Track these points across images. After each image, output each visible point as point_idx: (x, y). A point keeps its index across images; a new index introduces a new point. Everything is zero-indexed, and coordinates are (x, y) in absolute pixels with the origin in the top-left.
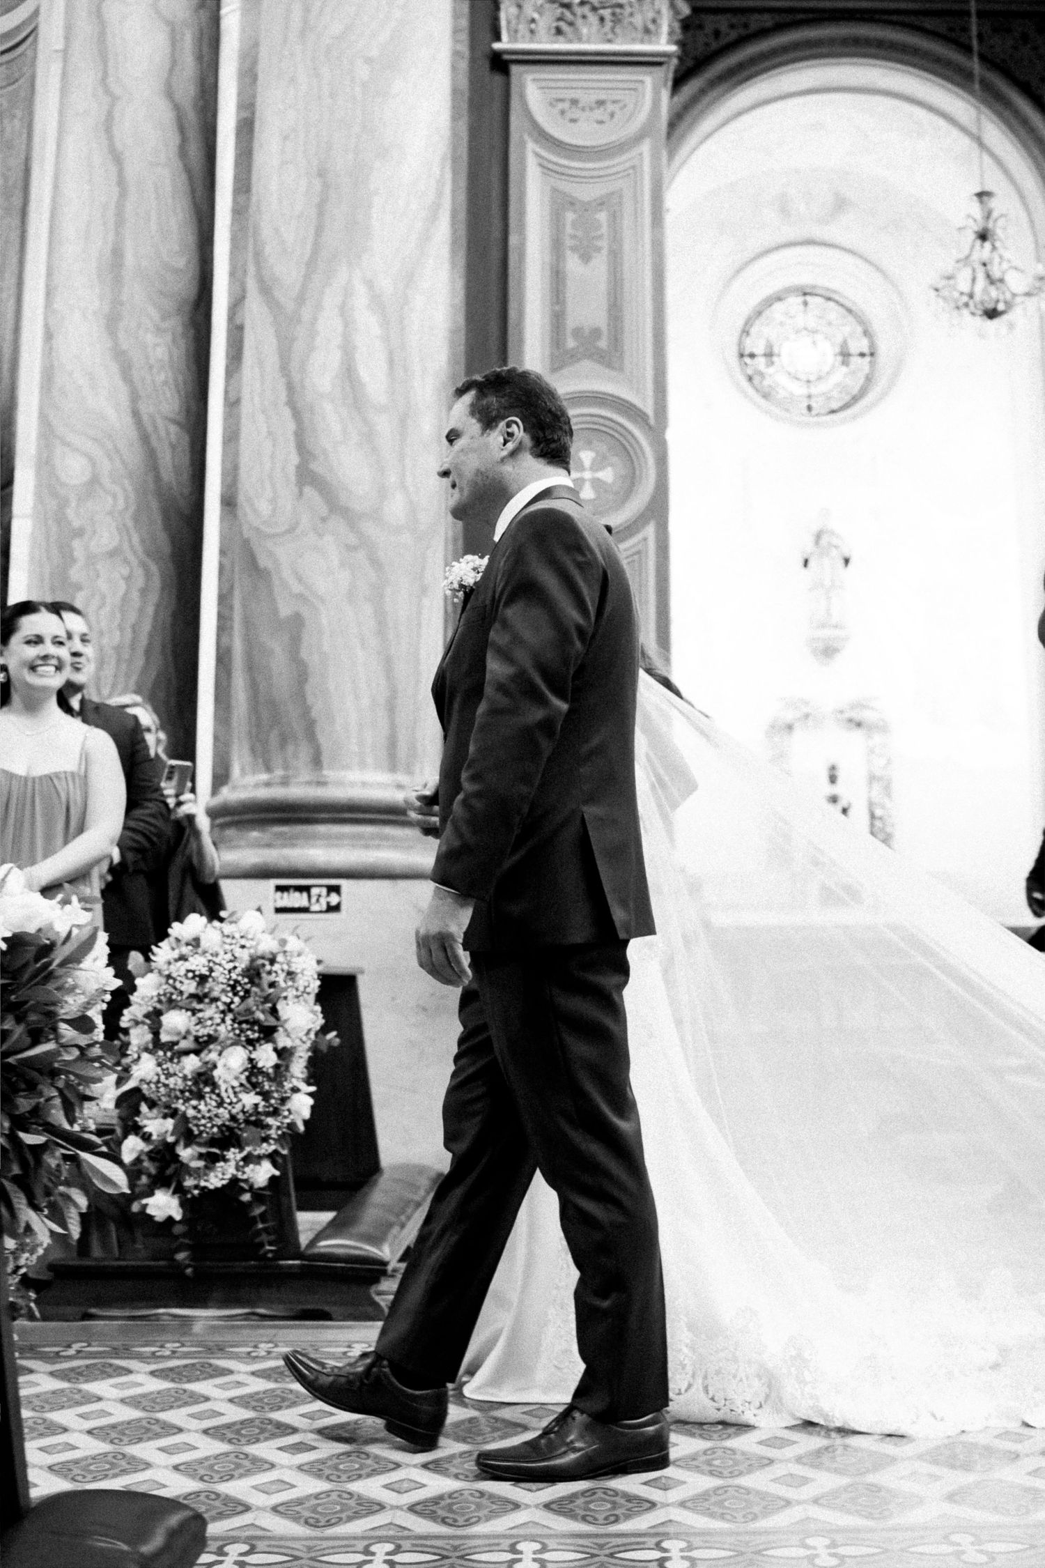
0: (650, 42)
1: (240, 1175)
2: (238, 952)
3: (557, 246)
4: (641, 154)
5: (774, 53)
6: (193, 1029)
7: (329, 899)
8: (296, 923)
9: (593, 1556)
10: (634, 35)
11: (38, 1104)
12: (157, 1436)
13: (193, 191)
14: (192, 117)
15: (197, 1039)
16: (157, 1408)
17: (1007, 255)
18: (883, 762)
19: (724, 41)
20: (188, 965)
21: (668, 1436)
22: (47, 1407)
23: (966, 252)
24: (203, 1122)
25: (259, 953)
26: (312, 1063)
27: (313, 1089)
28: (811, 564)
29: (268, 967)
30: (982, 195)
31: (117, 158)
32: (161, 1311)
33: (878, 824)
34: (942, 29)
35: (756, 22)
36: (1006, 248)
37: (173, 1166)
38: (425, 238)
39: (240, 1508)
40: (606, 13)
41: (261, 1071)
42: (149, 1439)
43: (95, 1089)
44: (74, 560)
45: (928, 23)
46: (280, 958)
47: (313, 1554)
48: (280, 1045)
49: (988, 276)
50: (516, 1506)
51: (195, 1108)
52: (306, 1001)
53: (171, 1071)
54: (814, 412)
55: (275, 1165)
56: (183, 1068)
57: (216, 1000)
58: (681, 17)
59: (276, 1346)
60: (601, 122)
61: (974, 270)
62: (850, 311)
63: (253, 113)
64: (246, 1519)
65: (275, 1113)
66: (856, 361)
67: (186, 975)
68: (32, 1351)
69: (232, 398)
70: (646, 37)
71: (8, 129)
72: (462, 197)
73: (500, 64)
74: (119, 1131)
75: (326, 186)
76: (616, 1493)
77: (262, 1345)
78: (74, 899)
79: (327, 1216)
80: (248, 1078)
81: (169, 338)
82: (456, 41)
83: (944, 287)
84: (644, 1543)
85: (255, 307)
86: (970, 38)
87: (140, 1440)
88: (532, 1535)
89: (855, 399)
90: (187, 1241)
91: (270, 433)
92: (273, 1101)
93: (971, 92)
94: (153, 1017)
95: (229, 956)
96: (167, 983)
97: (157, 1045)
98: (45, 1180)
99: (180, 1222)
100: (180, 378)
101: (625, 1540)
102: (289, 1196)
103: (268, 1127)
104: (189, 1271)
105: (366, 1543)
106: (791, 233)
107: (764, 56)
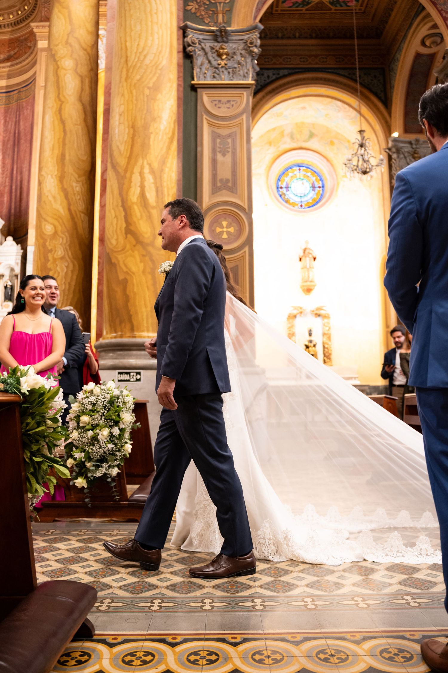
0: (245, 80)
1: (107, 472)
2: (106, 395)
3: (214, 151)
4: (243, 119)
5: (288, 83)
6: (91, 422)
7: (137, 377)
8: (126, 385)
9: (230, 604)
10: (240, 78)
11: (39, 447)
12: (79, 562)
13: (89, 133)
14: (88, 108)
15: (92, 425)
16: (79, 552)
17: (370, 152)
18: (327, 328)
19: (271, 79)
20: (89, 400)
21: (255, 563)
22: (42, 552)
23: (355, 151)
24: (94, 454)
25: (113, 396)
26: (131, 433)
27: (132, 442)
28: (302, 260)
29: (116, 400)
30: (361, 132)
31: (63, 122)
32: (81, 519)
33: (326, 350)
34: (346, 74)
35: (282, 73)
36: (369, 150)
37: (84, 469)
38: (169, 148)
39: (108, 587)
40: (230, 70)
41: (114, 436)
42: (77, 563)
43: (59, 442)
44: (49, 261)
45: (341, 72)
46: (121, 397)
47: (133, 603)
48: (121, 427)
49: (363, 160)
50: (203, 587)
51: (91, 449)
52: (129, 412)
53: (83, 436)
54: (303, 207)
55: (119, 469)
56: (88, 435)
57: (99, 412)
58: (256, 71)
59: (120, 531)
60: (229, 108)
61: (358, 157)
62: (315, 172)
63: (110, 106)
64: (110, 591)
65: (119, 451)
66: (317, 189)
67: (88, 403)
68: (37, 533)
69: (103, 204)
70: (244, 79)
71: (26, 114)
72: (181, 135)
73: (194, 88)
74: (66, 457)
75: (134, 131)
76: (238, 582)
77: (115, 531)
78: (52, 377)
79: (137, 487)
80: (110, 439)
81: (81, 184)
82: (178, 81)
83: (348, 163)
84: (248, 600)
85: (110, 174)
86: (356, 77)
87: (74, 563)
88: (209, 597)
89: (317, 203)
90: (89, 495)
91: (116, 216)
92: (118, 447)
93: (357, 96)
94: (77, 418)
95: (103, 397)
96: (82, 406)
97: (78, 427)
98: (42, 474)
99: (86, 488)
100: (85, 198)
101: (241, 599)
102: (124, 479)
103: (117, 455)
104: (90, 505)
105: (152, 599)
106: (295, 145)
107: (284, 85)
